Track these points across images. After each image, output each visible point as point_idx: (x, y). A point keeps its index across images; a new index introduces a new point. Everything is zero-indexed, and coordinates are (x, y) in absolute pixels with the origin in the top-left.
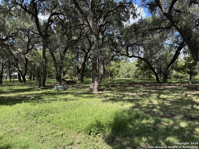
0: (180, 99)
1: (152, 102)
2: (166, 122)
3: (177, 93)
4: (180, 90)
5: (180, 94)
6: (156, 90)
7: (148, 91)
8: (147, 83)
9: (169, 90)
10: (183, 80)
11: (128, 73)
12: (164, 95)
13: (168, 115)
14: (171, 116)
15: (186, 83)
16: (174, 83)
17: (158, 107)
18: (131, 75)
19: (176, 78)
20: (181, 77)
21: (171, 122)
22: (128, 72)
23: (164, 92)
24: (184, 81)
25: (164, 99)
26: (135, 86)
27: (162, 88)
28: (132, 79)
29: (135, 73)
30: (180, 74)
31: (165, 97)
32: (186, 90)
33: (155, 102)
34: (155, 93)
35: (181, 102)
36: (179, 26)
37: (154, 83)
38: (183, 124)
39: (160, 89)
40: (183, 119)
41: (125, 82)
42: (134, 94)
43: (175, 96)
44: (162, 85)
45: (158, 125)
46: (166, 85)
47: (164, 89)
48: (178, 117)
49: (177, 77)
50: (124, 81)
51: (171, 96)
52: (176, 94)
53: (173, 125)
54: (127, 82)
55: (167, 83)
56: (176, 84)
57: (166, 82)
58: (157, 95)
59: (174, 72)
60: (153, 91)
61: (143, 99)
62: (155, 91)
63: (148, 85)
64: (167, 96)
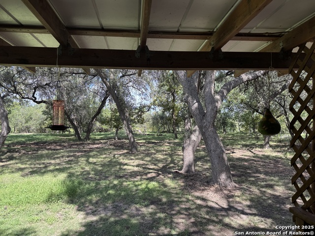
0: (109, 161)
1: (84, 168)
2: (103, 183)
3: (105, 154)
4: (107, 149)
5: (108, 156)
6: (82, 152)
7: (72, 154)
8: (64, 142)
9: (96, 151)
10: (109, 134)
11: (27, 124)
12: (93, 158)
13: (103, 178)
14: (106, 178)
15: (112, 138)
16: (98, 140)
17: (93, 173)
18: (33, 128)
19: (100, 132)
20: (106, 131)
21: (108, 182)
22: (27, 122)
23: (92, 154)
24: (110, 136)
25: (94, 163)
26: (49, 147)
27: (87, 148)
28: (35, 135)
29: (40, 124)
30: (105, 127)
31: (95, 160)
32: (113, 149)
33: (87, 168)
34: (82, 156)
35: (112, 164)
36: (108, 84)
37: (73, 140)
38: (116, 182)
39: (85, 151)
40: (115, 179)
41: (26, 141)
42: (58, 161)
43: (104, 158)
44: (86, 144)
45: (99, 186)
46: (89, 143)
47: (90, 151)
48: (111, 178)
49: (101, 130)
50: (23, 140)
51: (100, 159)
52: (104, 156)
53: (109, 184)
54: (29, 140)
55: (91, 140)
56: (102, 141)
57: (89, 139)
58: (85, 159)
59: (98, 124)
60: (78, 154)
61: (73, 166)
62: (80, 154)
63: (66, 144)
64: (97, 159)
